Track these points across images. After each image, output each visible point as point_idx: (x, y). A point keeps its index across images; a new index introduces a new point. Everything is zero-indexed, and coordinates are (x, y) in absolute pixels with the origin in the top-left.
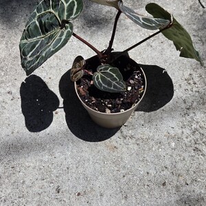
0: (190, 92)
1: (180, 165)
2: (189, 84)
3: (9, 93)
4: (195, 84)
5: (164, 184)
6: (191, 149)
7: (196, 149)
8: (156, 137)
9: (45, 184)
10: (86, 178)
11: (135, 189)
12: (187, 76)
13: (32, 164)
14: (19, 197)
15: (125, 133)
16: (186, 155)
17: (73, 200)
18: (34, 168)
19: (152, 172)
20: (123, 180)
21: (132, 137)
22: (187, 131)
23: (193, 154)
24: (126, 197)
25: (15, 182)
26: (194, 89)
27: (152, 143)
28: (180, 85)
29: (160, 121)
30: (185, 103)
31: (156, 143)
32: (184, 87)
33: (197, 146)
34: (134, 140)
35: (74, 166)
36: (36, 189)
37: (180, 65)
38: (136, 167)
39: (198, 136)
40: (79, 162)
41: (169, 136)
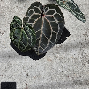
0: (85, 40)
1: (75, 70)
2: (85, 36)
4: (87, 36)
5: (68, 76)
6: (81, 64)
7: (83, 64)
8: (68, 58)
9: (23, 72)
10: (38, 71)
11: (57, 77)
12: (84, 33)
13: (18, 64)
14: (13, 76)
15: (55, 55)
16: (78, 66)
17: (33, 79)
18: (19, 65)
19: (64, 71)
20: (52, 73)
21: (58, 57)
22: (80, 56)
23: (81, 66)
24: (53, 80)
25: (11, 70)
26: (87, 39)
27: (66, 60)
28: (81, 37)
29: (70, 51)
30: (82, 44)
31: (67, 60)
32: (82, 37)
33: (84, 63)
34: (58, 58)
35: (34, 66)
36: (19, 73)
37: (82, 27)
38: (58, 69)
39: (85, 59)
40: (36, 65)
41: (73, 58)
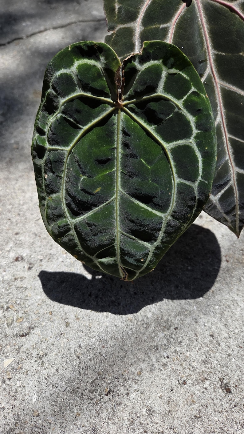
3: (17, 259)
